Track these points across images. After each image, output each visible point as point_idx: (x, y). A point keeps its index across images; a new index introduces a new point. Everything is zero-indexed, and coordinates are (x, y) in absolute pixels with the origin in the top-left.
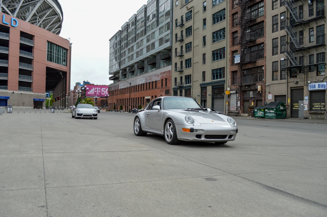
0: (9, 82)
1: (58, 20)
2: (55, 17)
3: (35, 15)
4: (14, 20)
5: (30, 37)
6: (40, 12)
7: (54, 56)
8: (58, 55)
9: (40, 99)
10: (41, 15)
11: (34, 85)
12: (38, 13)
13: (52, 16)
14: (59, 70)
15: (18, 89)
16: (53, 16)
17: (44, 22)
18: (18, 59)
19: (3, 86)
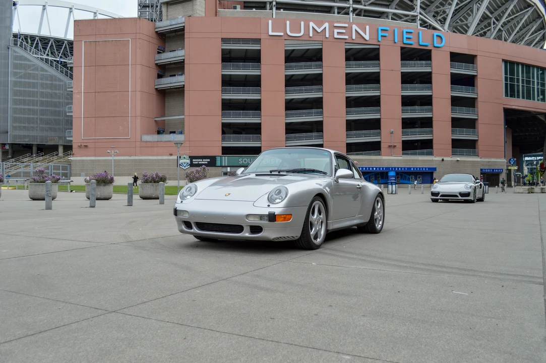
0: (434, 142)
1: (536, 15)
2: (527, 11)
3: (485, 17)
4: (437, 36)
5: (470, 59)
6: (496, 10)
7: (518, 86)
8: (528, 82)
9: (493, 170)
10: (499, 15)
11: (480, 145)
12: (492, 13)
13: (521, 10)
14: (535, 112)
15: (451, 154)
16: (523, 10)
17: (508, 26)
18: (450, 101)
19: (425, 151)
